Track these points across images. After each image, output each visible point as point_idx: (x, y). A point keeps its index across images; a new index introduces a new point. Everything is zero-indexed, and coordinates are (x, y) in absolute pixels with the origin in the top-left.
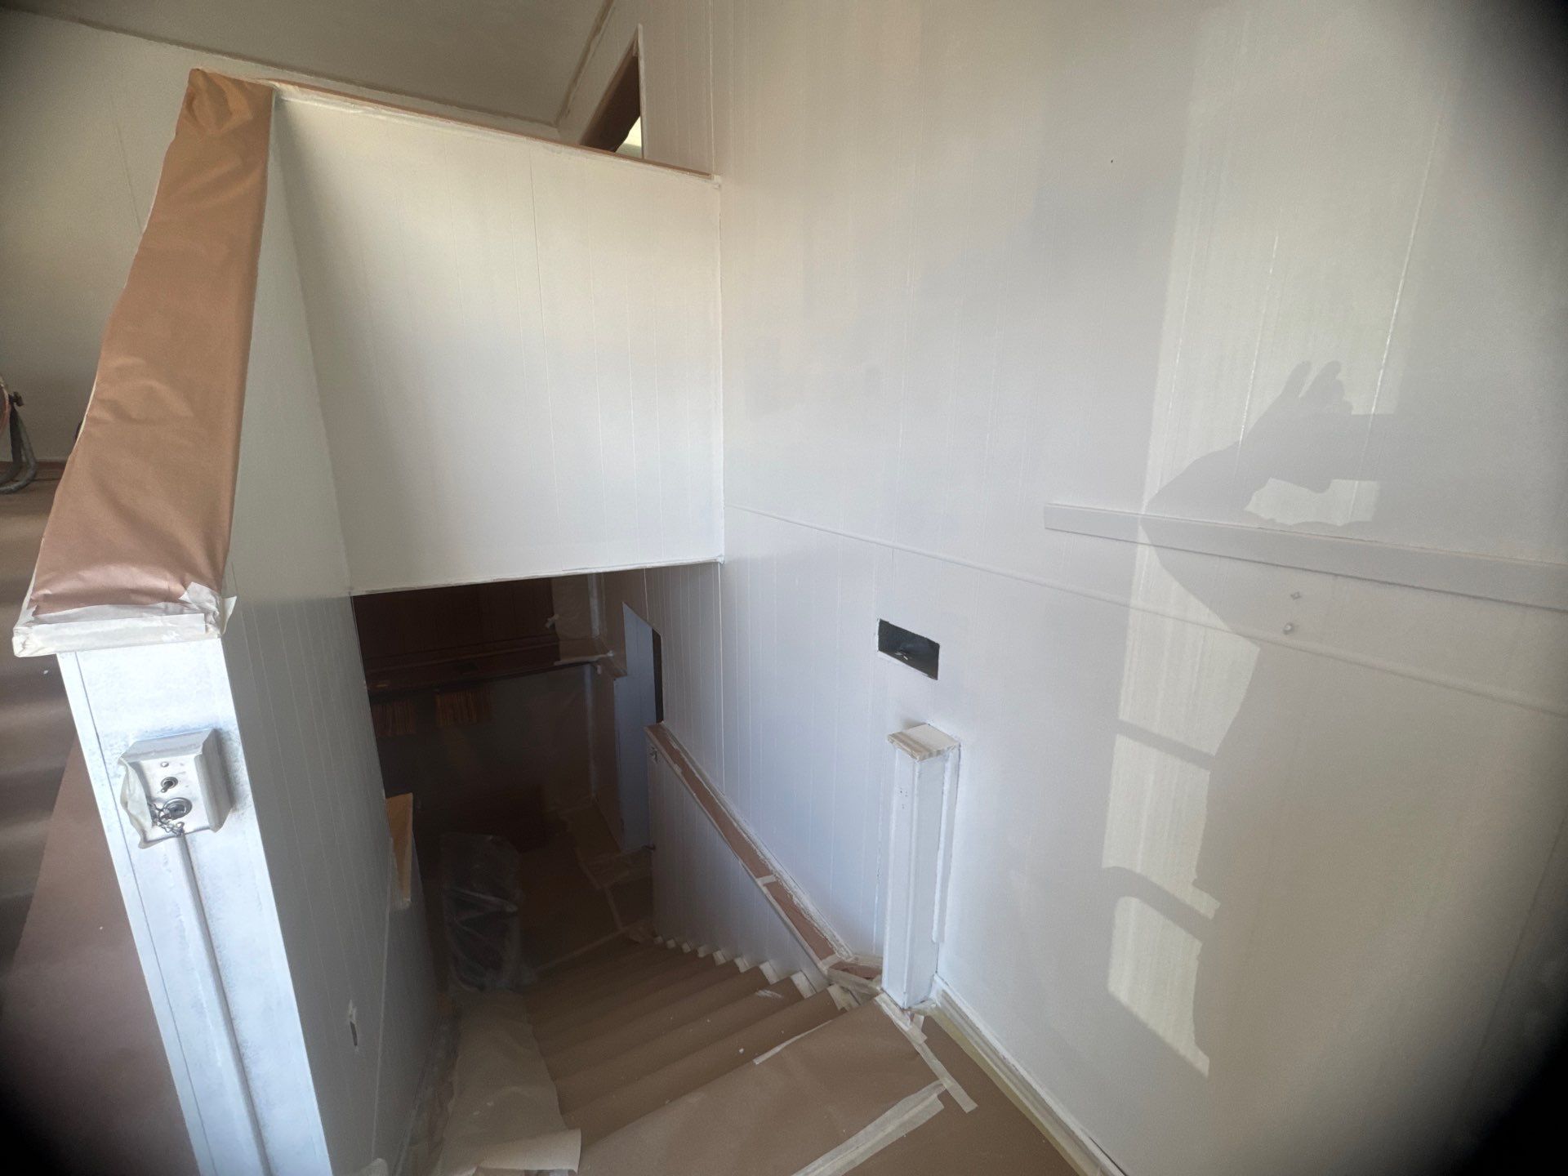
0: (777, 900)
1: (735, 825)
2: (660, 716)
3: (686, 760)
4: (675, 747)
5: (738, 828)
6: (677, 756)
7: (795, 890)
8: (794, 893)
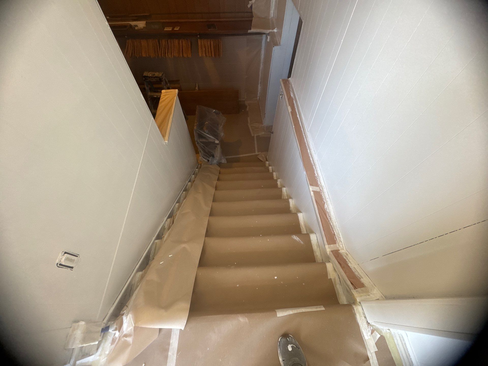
0: (316, 202)
1: (309, 151)
2: (289, 76)
3: (295, 105)
4: (292, 95)
5: (310, 154)
6: (291, 101)
7: (327, 200)
8: (327, 202)
